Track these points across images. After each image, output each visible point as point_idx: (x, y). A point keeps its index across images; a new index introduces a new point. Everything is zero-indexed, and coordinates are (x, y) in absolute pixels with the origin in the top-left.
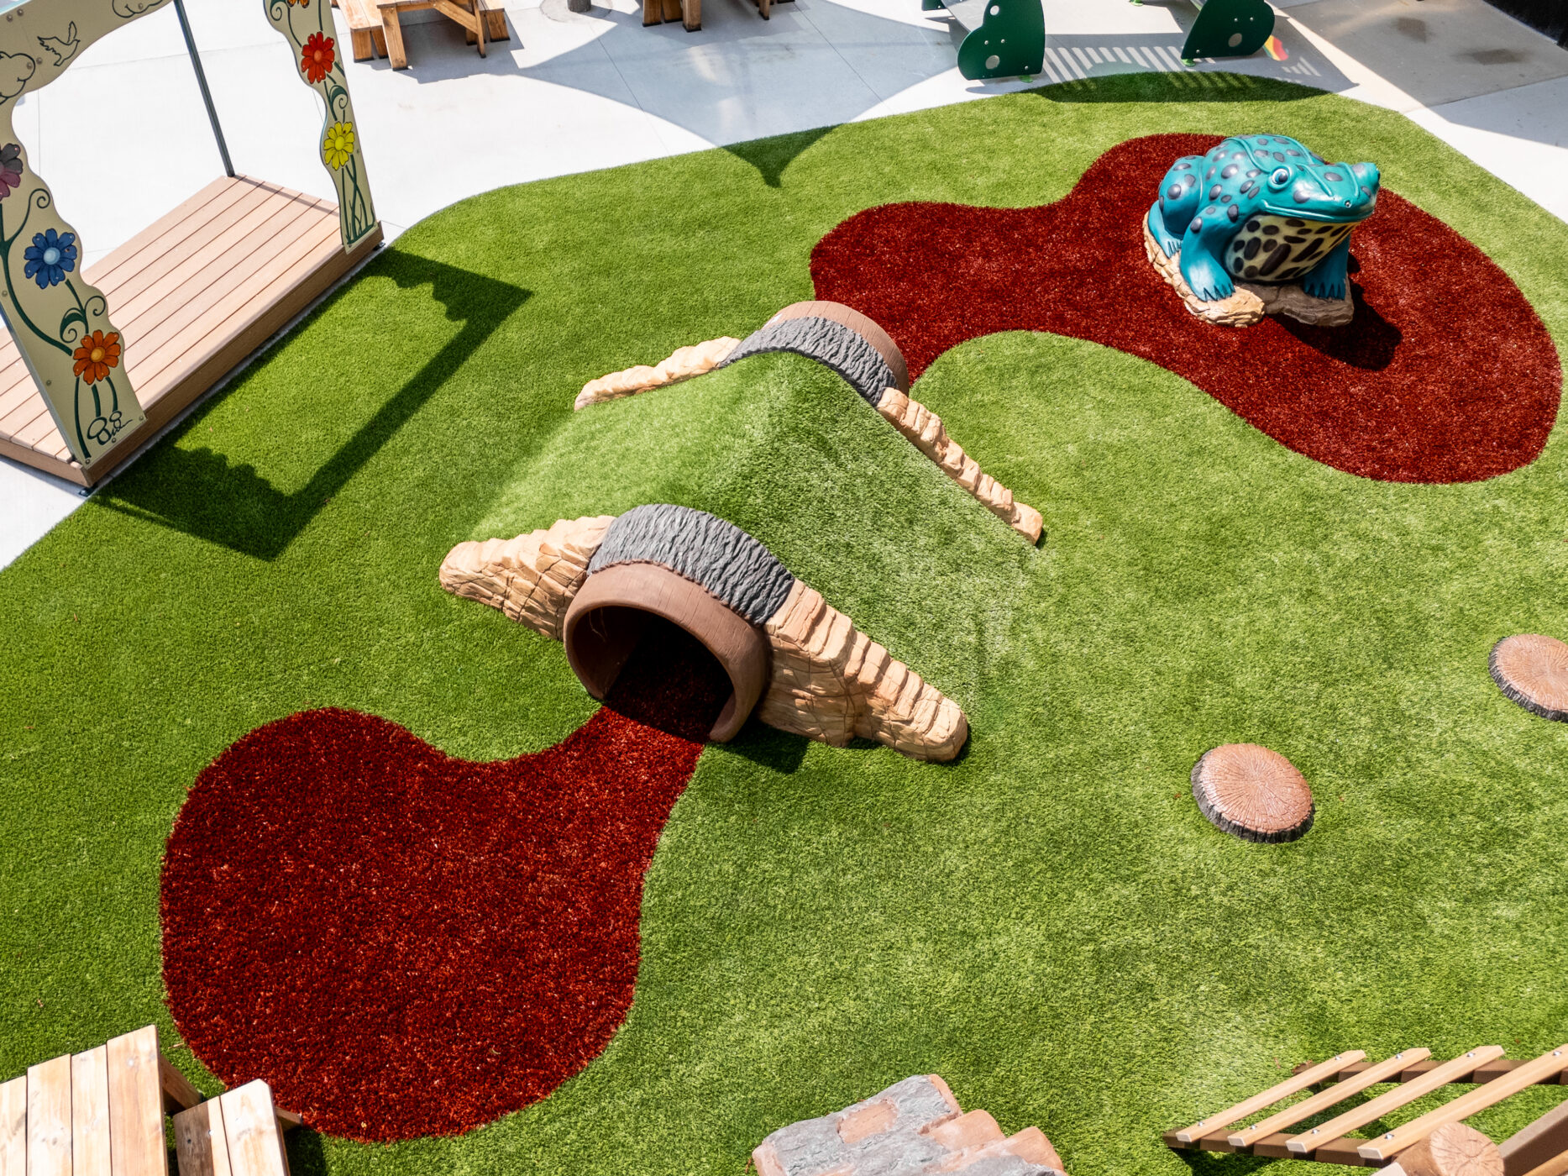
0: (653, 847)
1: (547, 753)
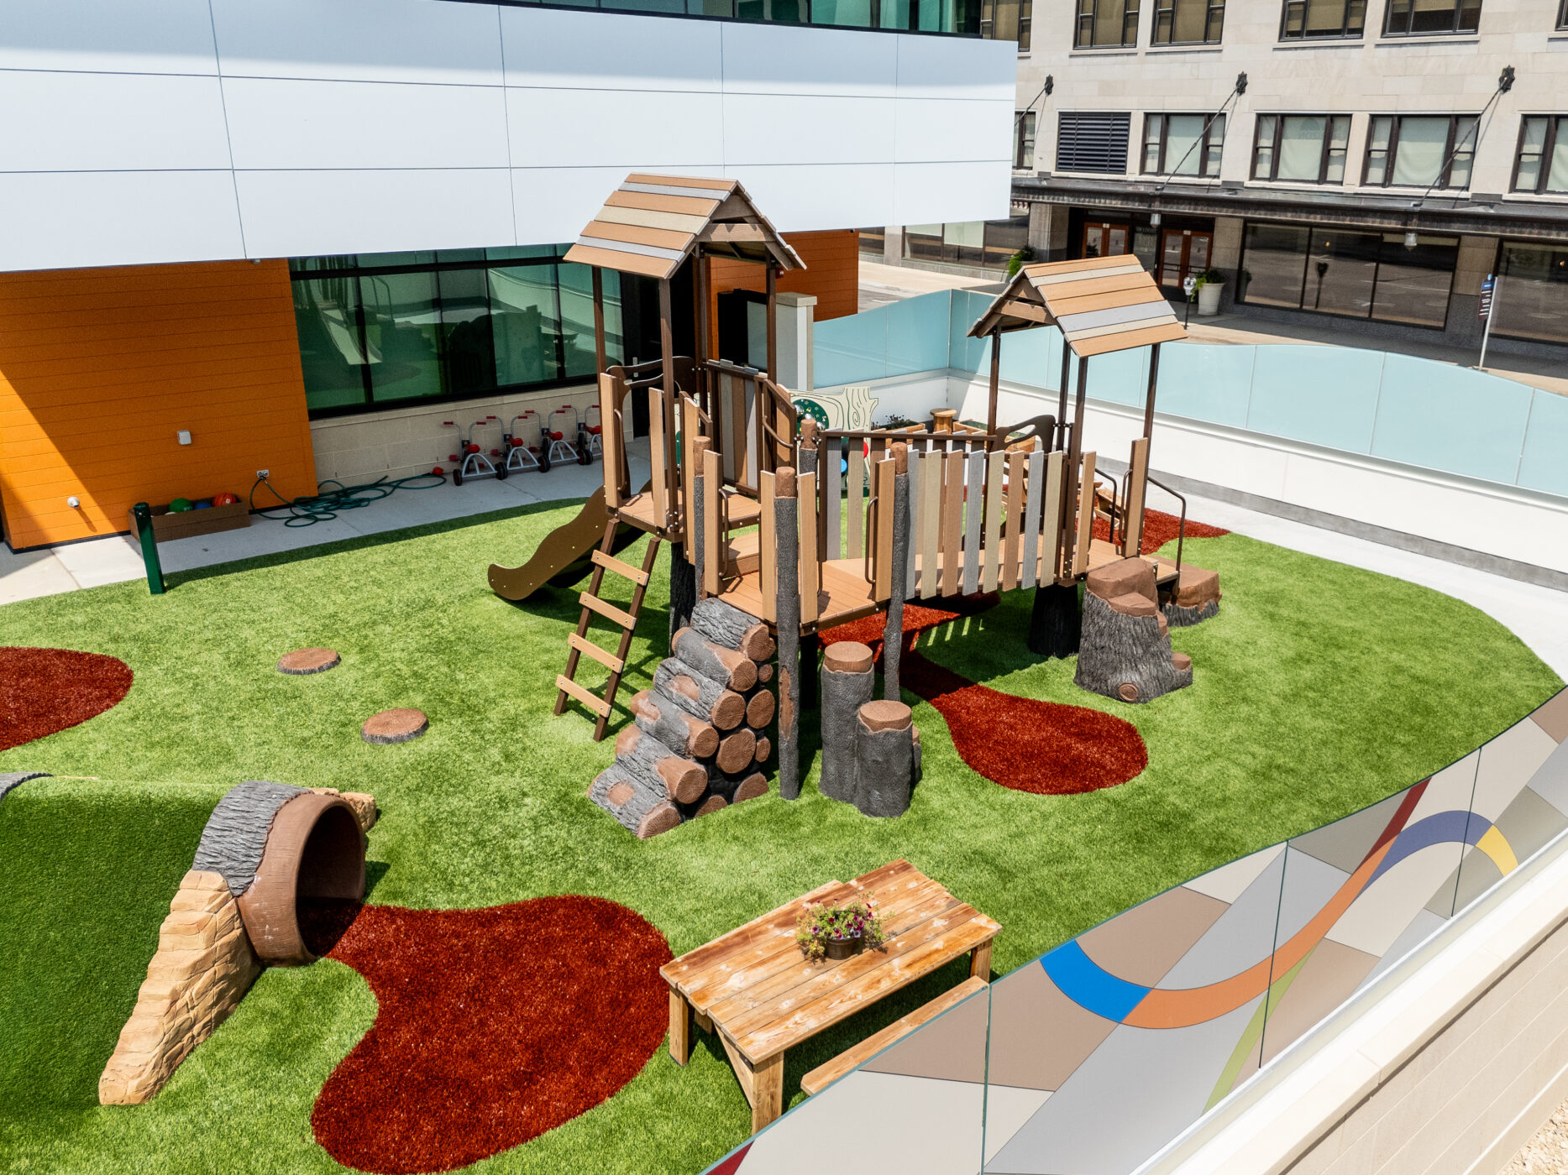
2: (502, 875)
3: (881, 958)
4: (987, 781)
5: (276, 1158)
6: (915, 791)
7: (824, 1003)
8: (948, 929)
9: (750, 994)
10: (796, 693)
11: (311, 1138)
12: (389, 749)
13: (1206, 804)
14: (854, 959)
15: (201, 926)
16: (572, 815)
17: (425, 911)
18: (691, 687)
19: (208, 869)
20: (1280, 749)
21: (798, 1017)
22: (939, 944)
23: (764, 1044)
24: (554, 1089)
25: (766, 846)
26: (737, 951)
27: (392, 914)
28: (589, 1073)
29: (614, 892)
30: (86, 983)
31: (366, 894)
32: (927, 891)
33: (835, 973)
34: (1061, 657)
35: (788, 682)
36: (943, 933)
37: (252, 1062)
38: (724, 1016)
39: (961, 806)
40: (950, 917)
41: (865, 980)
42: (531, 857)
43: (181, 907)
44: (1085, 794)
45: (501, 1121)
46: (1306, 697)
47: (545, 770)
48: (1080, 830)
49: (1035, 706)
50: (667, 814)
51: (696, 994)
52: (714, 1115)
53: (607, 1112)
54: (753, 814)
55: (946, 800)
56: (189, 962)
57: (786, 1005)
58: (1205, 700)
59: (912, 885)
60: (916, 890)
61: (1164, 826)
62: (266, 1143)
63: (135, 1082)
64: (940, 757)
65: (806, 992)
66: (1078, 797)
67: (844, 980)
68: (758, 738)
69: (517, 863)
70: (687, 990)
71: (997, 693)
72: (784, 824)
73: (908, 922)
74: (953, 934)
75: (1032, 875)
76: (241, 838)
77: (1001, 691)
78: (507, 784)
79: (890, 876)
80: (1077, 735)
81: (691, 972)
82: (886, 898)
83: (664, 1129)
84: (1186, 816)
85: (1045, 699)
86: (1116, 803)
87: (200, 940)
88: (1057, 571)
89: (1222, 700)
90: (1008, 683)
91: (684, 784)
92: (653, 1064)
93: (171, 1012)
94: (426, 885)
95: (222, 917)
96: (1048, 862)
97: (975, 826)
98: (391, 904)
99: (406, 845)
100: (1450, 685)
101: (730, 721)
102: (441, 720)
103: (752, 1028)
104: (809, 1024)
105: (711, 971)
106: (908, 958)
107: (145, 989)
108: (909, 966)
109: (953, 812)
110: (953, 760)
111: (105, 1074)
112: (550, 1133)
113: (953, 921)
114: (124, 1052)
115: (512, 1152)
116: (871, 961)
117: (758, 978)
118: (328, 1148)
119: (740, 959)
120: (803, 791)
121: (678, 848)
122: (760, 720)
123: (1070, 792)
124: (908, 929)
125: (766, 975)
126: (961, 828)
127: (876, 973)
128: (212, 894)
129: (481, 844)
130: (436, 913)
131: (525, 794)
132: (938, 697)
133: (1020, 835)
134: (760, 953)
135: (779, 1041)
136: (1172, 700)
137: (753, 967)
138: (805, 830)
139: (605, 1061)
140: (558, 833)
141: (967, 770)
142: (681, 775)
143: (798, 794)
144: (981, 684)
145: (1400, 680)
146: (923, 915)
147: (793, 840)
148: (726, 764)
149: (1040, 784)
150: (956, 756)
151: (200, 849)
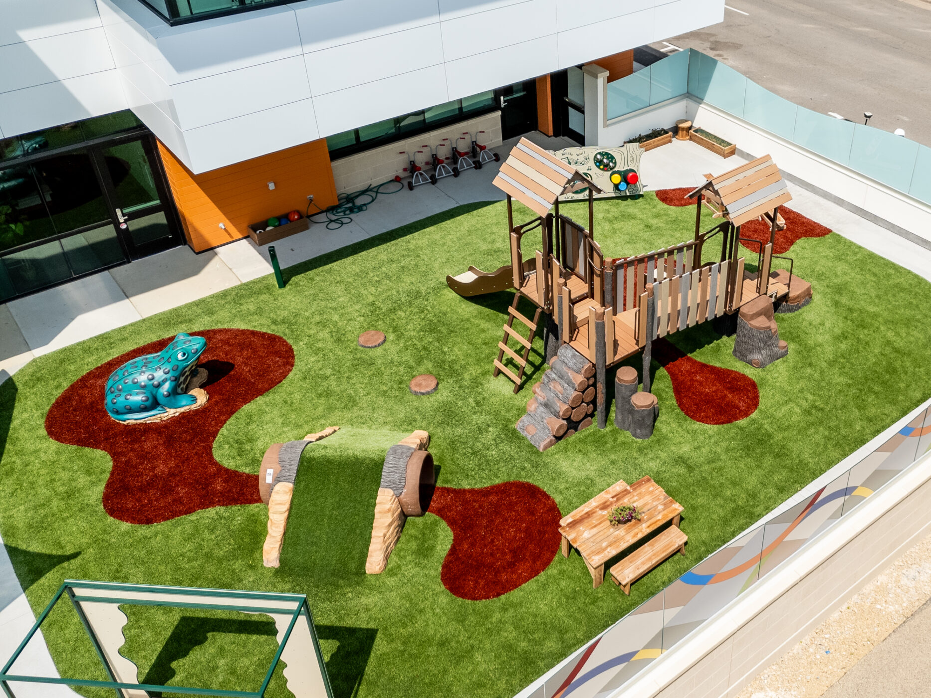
2: (487, 471)
3: (638, 523)
4: (688, 417)
5: (433, 594)
6: (656, 424)
7: (618, 543)
8: (664, 510)
9: (591, 540)
10: (604, 391)
11: (443, 587)
12: (425, 398)
13: (781, 429)
14: (629, 524)
15: (389, 510)
16: (510, 438)
17: (461, 489)
18: (559, 388)
19: (386, 487)
20: (819, 396)
21: (609, 549)
22: (660, 517)
23: (597, 561)
24: (522, 568)
25: (593, 455)
26: (586, 521)
27: (449, 490)
28: (534, 562)
29: (533, 479)
30: (351, 531)
31: (436, 481)
32: (657, 491)
33: (622, 530)
34: (729, 336)
35: (601, 387)
36: (661, 512)
37: (413, 556)
38: (583, 549)
39: (675, 432)
40: (665, 504)
41: (632, 534)
42: (497, 460)
43: (380, 503)
44: (729, 424)
45: (507, 581)
46: (840, 362)
47: (495, 411)
48: (724, 444)
49: (713, 370)
50: (551, 441)
51: (572, 540)
52: (579, 578)
53: (542, 576)
54: (586, 437)
55: (669, 428)
56: (387, 524)
57: (604, 544)
58: (791, 365)
59: (651, 489)
60: (652, 491)
61: (760, 442)
62: (428, 588)
63: (379, 567)
64: (667, 403)
65: (611, 539)
66: (725, 426)
67: (624, 533)
68: (588, 405)
69: (492, 464)
70: (569, 538)
71: (696, 361)
72: (599, 442)
73: (649, 507)
74: (665, 512)
75: (701, 469)
76: (397, 476)
77: (698, 360)
78: (479, 419)
79: (643, 484)
80: (729, 388)
81: (570, 531)
82: (641, 496)
83: (563, 584)
84: (770, 436)
85: (718, 365)
86: (742, 429)
87: (390, 514)
88: (725, 307)
89: (800, 365)
90: (702, 354)
91: (558, 430)
92: (556, 558)
93: (385, 542)
94: (458, 476)
95: (394, 506)
96: (709, 463)
97: (680, 443)
98: (446, 486)
99: (445, 455)
100: (909, 354)
101: (577, 403)
102: (443, 380)
103: (593, 554)
104: (613, 552)
105: (577, 530)
106: (648, 523)
107: (374, 534)
108: (648, 527)
109: (671, 435)
110: (673, 404)
111: (367, 565)
112: (523, 585)
113: (666, 506)
114: (371, 556)
115: (512, 592)
116: (634, 525)
117: (594, 533)
118: (450, 590)
119: (587, 524)
120: (607, 423)
121: (556, 456)
122: (588, 399)
123: (723, 423)
124: (649, 510)
125: (597, 531)
126: (674, 444)
127: (636, 530)
128: (390, 498)
129: (474, 453)
130: (464, 490)
131: (489, 426)
132: (668, 364)
133: (699, 448)
134: (594, 522)
135: (603, 559)
136: (776, 366)
137: (592, 528)
138: (609, 445)
139: (539, 557)
140: (505, 447)
141: (678, 411)
142: (557, 426)
143: (605, 426)
144: (689, 355)
145: (888, 350)
146: (655, 503)
147: (604, 451)
148: (574, 418)
149: (710, 419)
150: (675, 402)
151: (382, 480)
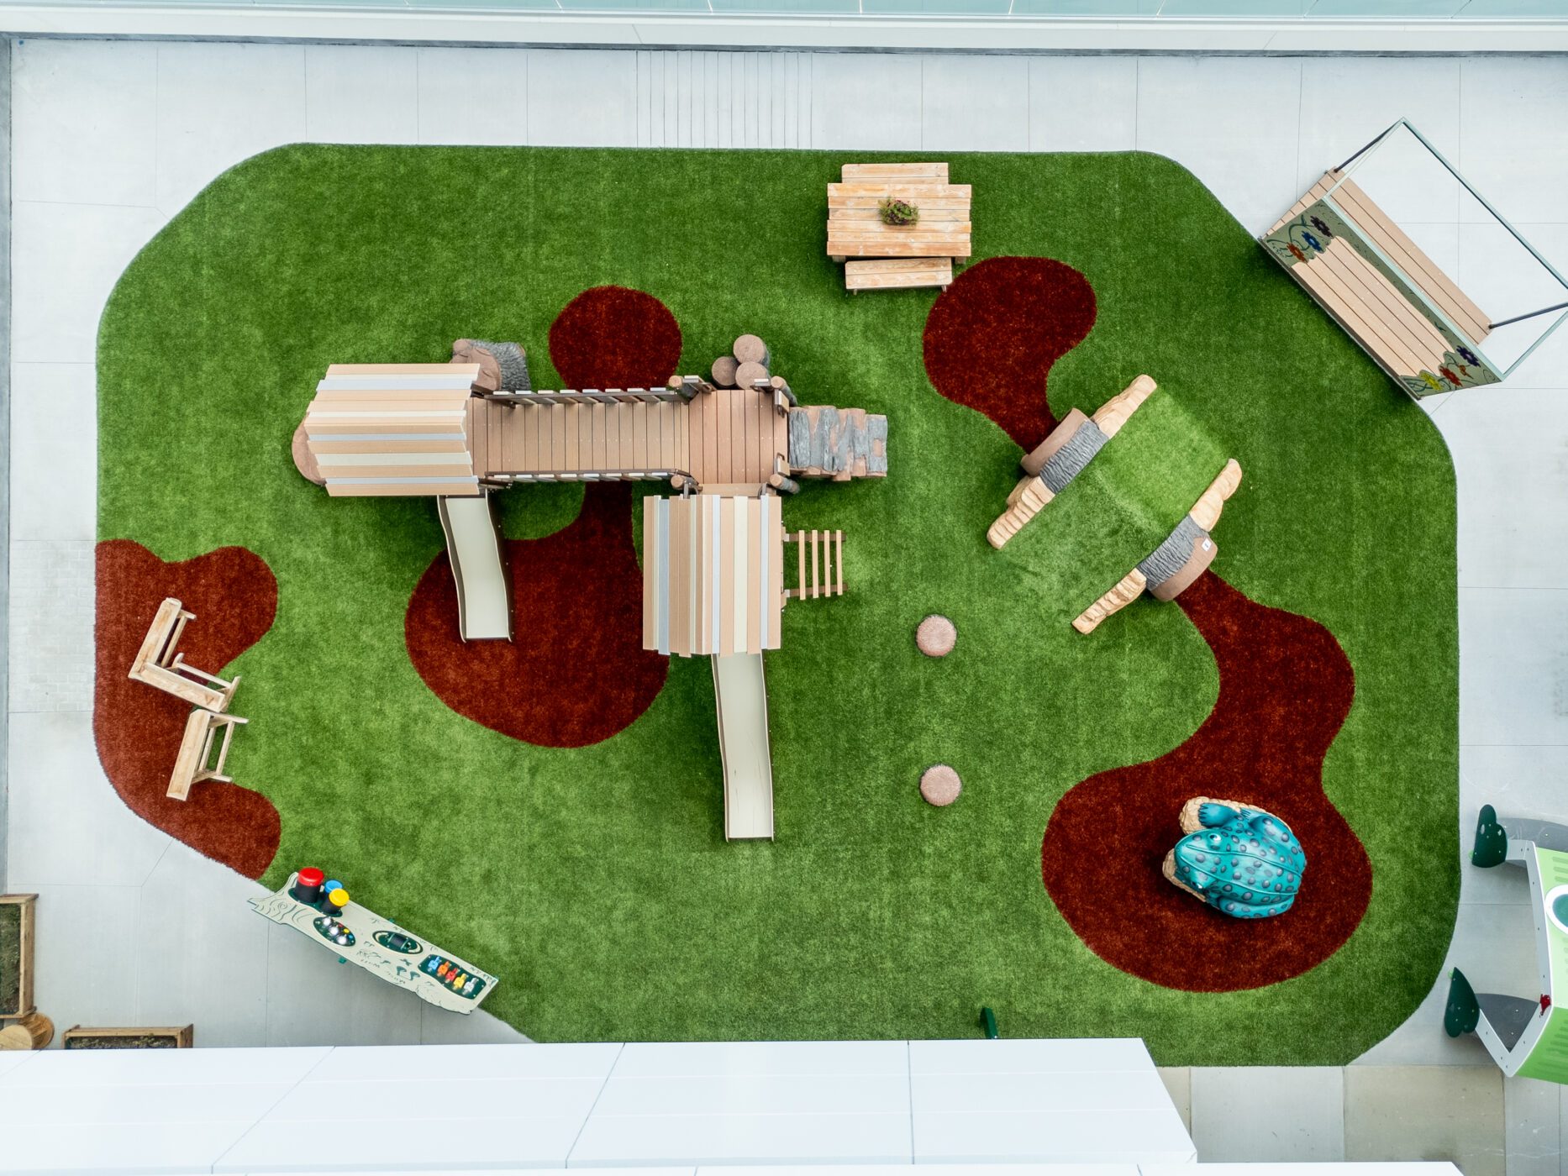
0: (993, 420)
1: (1045, 395)
46: (410, 278)
86: (639, 274)
145: (325, 249)
